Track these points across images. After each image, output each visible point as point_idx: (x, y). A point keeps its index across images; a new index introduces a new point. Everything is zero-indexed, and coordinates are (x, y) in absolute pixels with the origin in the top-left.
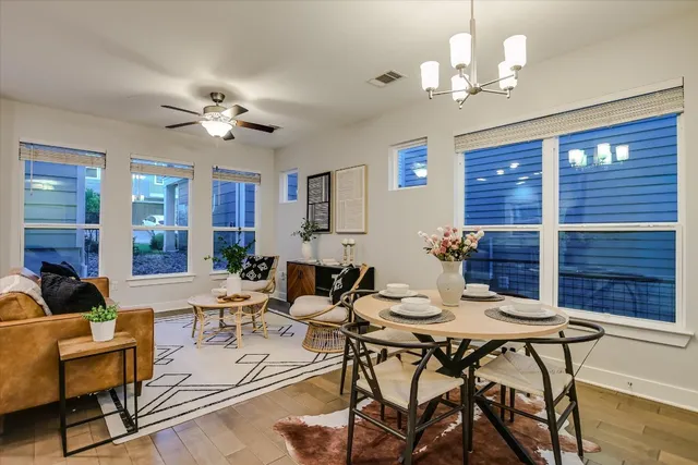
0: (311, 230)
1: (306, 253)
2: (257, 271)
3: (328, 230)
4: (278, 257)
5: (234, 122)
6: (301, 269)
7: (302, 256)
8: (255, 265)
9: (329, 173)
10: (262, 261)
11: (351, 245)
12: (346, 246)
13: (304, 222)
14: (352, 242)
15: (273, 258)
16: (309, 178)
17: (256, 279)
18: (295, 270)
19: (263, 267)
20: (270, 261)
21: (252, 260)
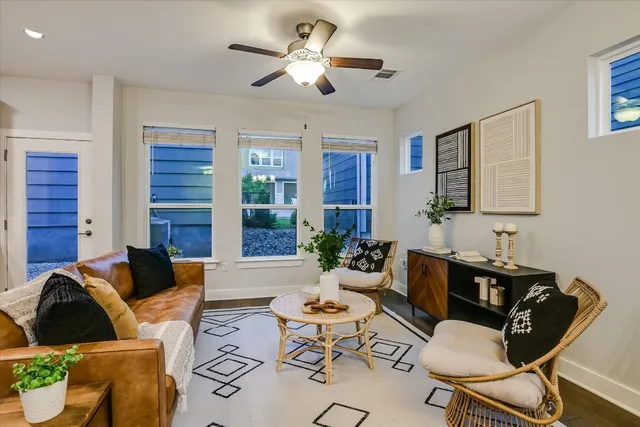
0: (443, 209)
1: (435, 240)
2: (370, 259)
3: (467, 209)
4: (396, 243)
5: (326, 61)
6: (427, 261)
7: (429, 244)
8: (367, 252)
9: (468, 127)
10: (376, 247)
11: (510, 234)
12: (499, 234)
13: (432, 197)
14: (511, 228)
15: (391, 243)
16: (438, 137)
17: (368, 270)
18: (418, 262)
19: (377, 255)
20: (386, 247)
21: (364, 246)
